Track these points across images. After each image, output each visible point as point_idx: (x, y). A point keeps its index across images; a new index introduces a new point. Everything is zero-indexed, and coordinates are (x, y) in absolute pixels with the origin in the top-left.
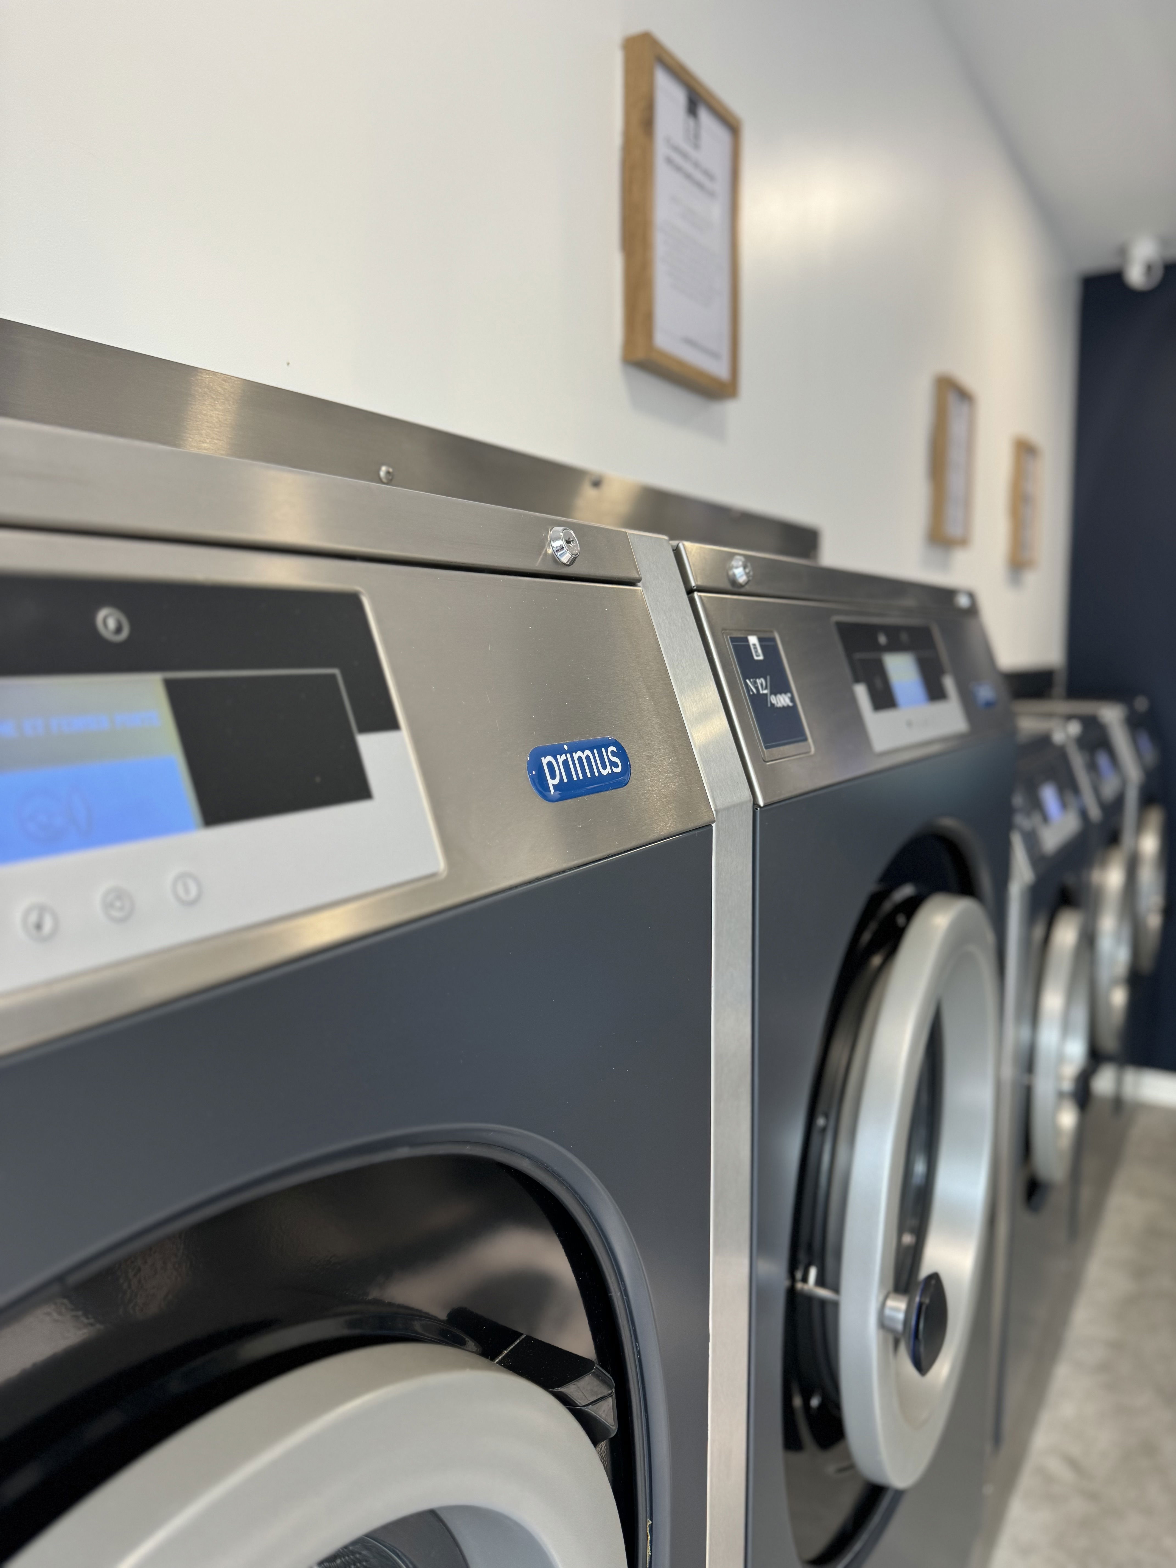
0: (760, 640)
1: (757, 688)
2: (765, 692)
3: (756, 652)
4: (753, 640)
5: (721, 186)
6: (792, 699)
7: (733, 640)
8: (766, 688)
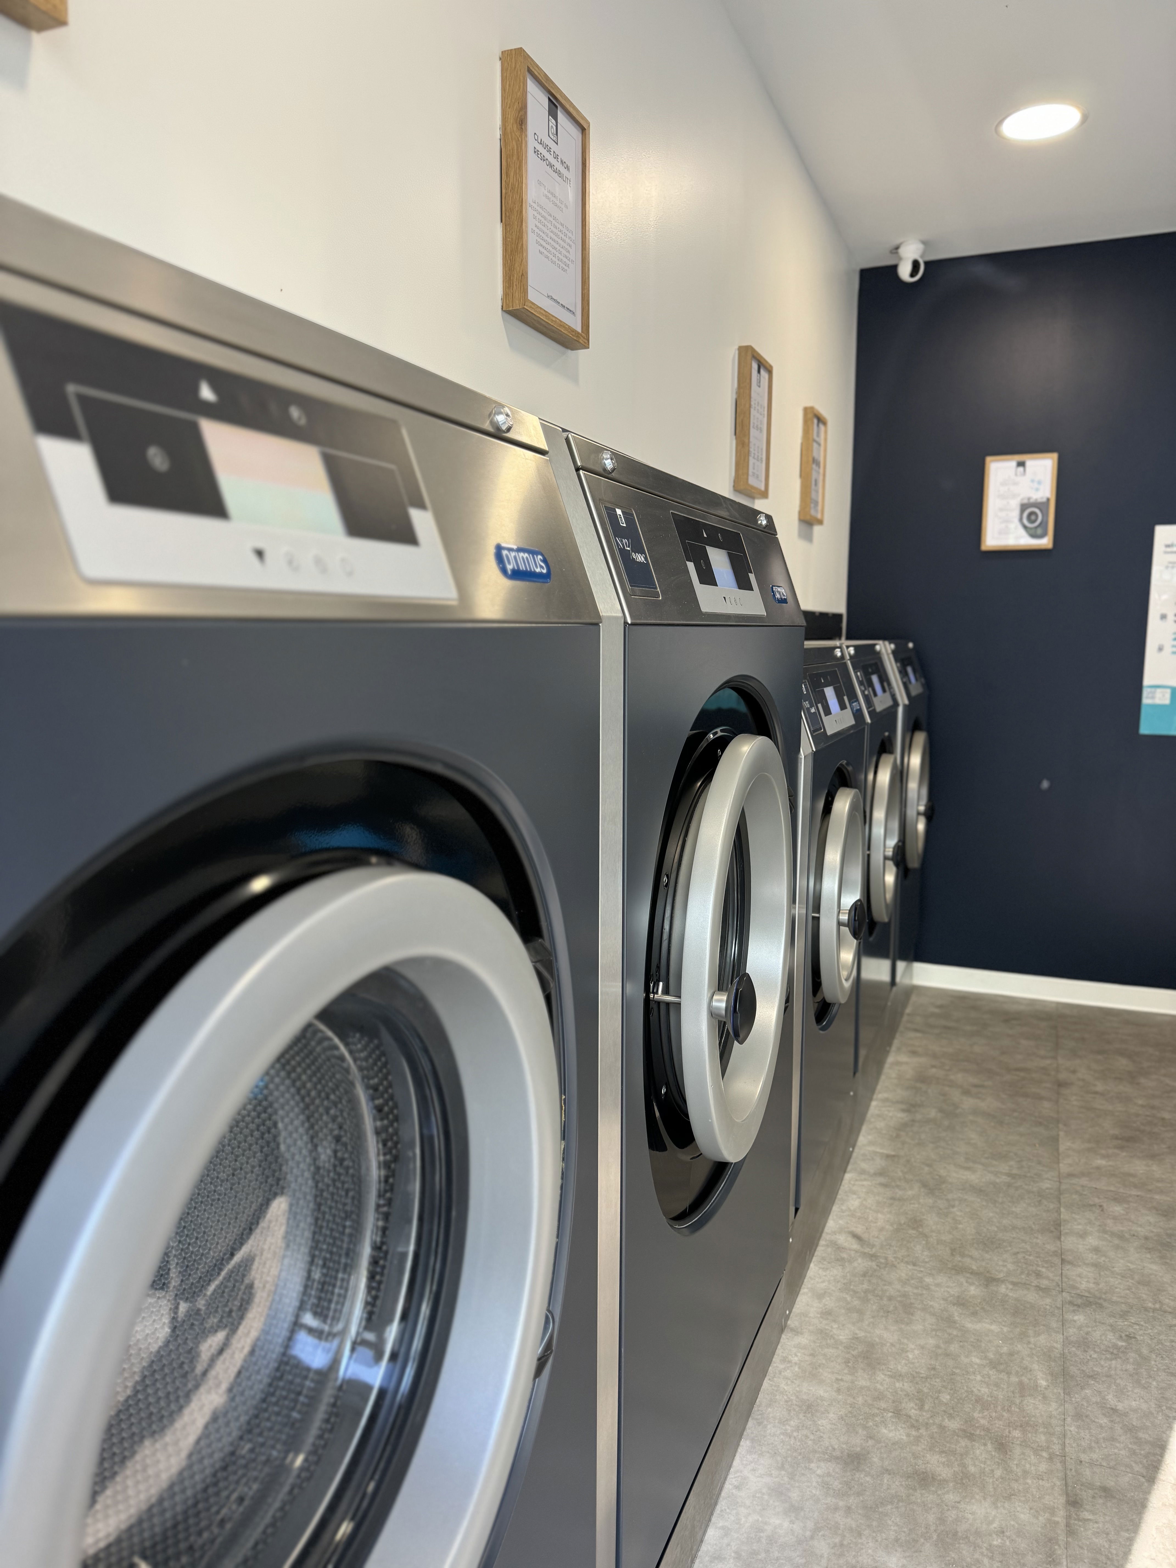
0: (623, 512)
1: (623, 545)
2: (629, 549)
3: (622, 520)
4: (619, 512)
5: (574, 175)
6: (646, 558)
7: (607, 508)
8: (629, 547)
